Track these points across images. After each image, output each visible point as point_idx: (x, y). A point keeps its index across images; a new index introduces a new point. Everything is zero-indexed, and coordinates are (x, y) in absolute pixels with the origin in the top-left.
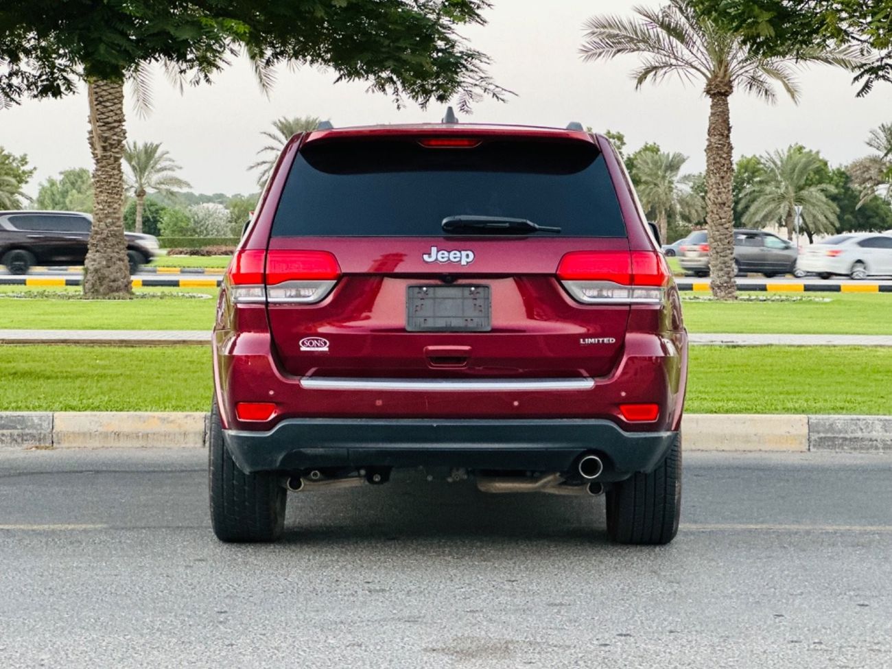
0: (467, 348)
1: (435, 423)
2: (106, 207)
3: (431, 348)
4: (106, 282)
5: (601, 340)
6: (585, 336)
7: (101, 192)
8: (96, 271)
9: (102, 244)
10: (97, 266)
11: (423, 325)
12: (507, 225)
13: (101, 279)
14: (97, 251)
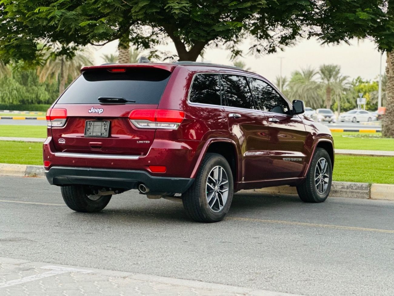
0: (100, 143)
1: (88, 169)
2: (392, 99)
3: (91, 143)
4: (390, 131)
5: (144, 142)
6: (138, 140)
7: (390, 92)
8: (386, 126)
9: (389, 115)
10: (386, 124)
11: (89, 135)
12: (118, 99)
13: (388, 130)
14: (387, 118)
